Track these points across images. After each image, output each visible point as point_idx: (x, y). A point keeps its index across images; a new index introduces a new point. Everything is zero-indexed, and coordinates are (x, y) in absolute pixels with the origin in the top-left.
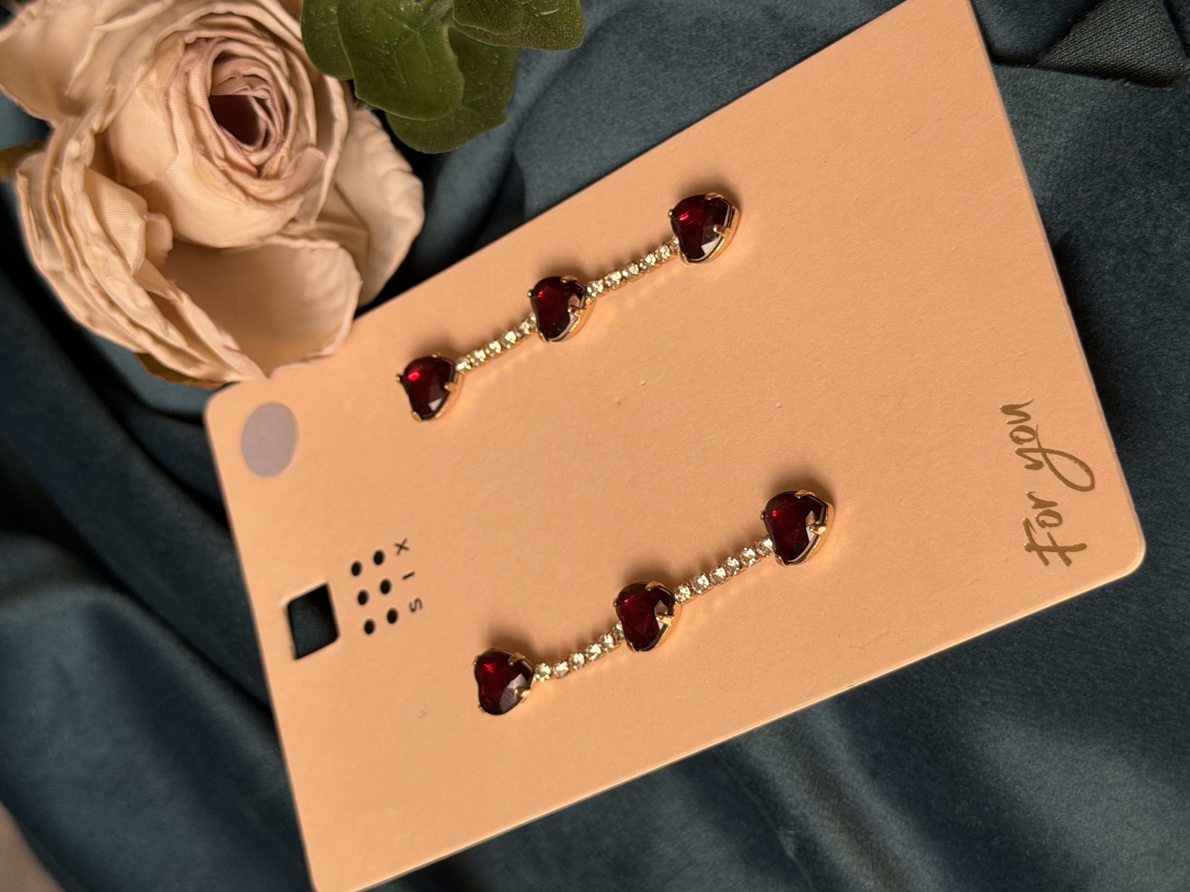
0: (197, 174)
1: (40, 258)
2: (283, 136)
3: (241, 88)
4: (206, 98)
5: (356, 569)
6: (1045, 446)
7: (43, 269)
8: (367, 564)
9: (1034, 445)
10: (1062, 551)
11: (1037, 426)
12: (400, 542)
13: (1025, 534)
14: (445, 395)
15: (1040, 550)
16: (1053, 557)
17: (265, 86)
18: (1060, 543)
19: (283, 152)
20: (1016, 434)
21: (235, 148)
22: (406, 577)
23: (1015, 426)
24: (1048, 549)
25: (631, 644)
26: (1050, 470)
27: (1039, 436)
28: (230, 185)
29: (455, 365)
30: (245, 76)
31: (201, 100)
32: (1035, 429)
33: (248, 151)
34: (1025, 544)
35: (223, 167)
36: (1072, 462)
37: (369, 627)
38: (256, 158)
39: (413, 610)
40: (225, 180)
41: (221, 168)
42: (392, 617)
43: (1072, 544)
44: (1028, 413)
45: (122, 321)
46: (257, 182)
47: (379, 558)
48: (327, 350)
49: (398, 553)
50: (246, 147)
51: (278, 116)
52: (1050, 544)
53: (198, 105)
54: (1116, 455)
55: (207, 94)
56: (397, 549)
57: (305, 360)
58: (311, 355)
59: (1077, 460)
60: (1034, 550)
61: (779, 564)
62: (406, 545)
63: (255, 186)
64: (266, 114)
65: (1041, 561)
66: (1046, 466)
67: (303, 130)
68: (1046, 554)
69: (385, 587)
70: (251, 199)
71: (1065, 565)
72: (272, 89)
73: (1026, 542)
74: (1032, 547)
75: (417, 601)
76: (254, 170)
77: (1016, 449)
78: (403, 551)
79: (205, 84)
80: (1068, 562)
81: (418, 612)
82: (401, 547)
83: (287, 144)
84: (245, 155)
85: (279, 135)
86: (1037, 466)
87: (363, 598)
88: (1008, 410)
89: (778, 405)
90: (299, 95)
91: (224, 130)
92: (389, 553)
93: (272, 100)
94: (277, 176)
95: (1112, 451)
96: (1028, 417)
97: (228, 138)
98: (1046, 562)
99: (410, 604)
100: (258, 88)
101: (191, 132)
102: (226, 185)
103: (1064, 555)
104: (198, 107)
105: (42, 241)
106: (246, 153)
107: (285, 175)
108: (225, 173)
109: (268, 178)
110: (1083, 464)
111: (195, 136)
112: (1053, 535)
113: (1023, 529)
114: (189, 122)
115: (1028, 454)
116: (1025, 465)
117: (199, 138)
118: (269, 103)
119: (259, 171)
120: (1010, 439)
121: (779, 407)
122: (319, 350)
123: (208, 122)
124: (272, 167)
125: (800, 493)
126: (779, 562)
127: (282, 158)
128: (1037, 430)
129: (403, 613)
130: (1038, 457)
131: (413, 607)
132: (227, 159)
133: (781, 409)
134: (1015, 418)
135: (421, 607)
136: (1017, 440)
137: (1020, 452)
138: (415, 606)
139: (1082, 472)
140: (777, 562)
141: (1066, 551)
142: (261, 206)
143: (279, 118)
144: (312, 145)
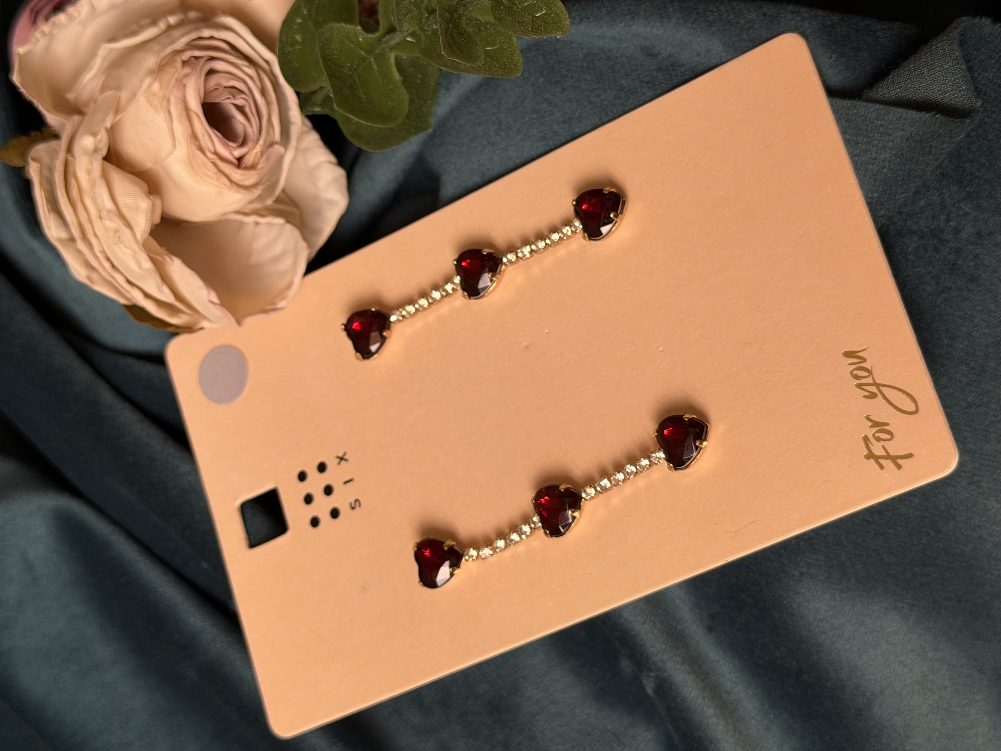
0: (190, 163)
1: (49, 228)
2: (259, 135)
3: (226, 97)
4: (201, 105)
5: (302, 476)
6: (878, 381)
7: (52, 237)
8: (312, 472)
9: (869, 380)
10: (894, 459)
11: (872, 366)
12: (340, 455)
13: (864, 446)
14: (383, 340)
15: (877, 458)
16: (887, 463)
17: (244, 96)
18: (892, 453)
19: (258, 149)
20: (855, 372)
21: (223, 144)
22: (346, 482)
23: (854, 366)
24: (883, 457)
25: (548, 532)
26: (882, 399)
27: (873, 374)
28: (219, 174)
29: (389, 317)
30: (226, 87)
31: (195, 106)
32: (870, 368)
33: (232, 147)
34: (864, 454)
35: (214, 159)
36: (900, 393)
37: (315, 522)
38: (238, 153)
39: (353, 508)
40: (215, 170)
41: (212, 160)
42: (335, 513)
43: (902, 454)
44: (864, 357)
45: (120, 279)
46: (239, 171)
47: (322, 468)
48: (281, 304)
49: (339, 463)
50: (231, 144)
51: (254, 120)
52: (884, 454)
53: (192, 110)
54: (933, 388)
55: (200, 101)
56: (338, 460)
57: (266, 312)
58: (269, 307)
59: (904, 392)
60: (872, 458)
61: (670, 470)
62: (346, 457)
63: (237, 175)
64: (244, 117)
65: (877, 467)
66: (880, 396)
67: (271, 131)
68: (882, 461)
69: (328, 490)
70: (234, 185)
71: (897, 469)
72: (249, 98)
73: (866, 452)
74: (870, 456)
75: (356, 501)
76: (235, 161)
77: (855, 384)
78: (343, 462)
79: (199, 94)
80: (899, 467)
81: (357, 509)
82: (341, 459)
83: (261, 142)
84: (231, 151)
85: (256, 135)
86: (873, 396)
87: (308, 499)
88: (849, 354)
89: (661, 349)
90: (268, 103)
91: (214, 130)
92: (331, 464)
93: (250, 107)
94: (253, 167)
95: (931, 384)
96: (864, 360)
97: (218, 136)
98: (882, 467)
99: (351, 504)
100: (238, 97)
101: (189, 131)
102: (216, 174)
103: (896, 462)
104: (192, 111)
105: (51, 215)
106: (232, 149)
107: (259, 167)
108: (214, 164)
109: (247, 168)
110: (909, 395)
111: (191, 135)
112: (887, 447)
113: (863, 443)
114: (187, 123)
115: (865, 387)
116: (863, 395)
117: (194, 136)
118: (247, 110)
119: (239, 162)
120: (851, 376)
121: (662, 351)
122: (276, 304)
123: (202, 123)
124: (249, 160)
125: (687, 417)
126: (670, 468)
127: (256, 153)
128: (871, 370)
129: (344, 510)
130: (874, 389)
131: (353, 505)
132: (216, 153)
133: (662, 353)
134: (855, 360)
135: (360, 505)
136: (857, 377)
137: (859, 386)
138: (355, 505)
139: (908, 400)
140: (668, 468)
141: (897, 459)
142: (241, 190)
143: (256, 123)
144: (276, 143)
